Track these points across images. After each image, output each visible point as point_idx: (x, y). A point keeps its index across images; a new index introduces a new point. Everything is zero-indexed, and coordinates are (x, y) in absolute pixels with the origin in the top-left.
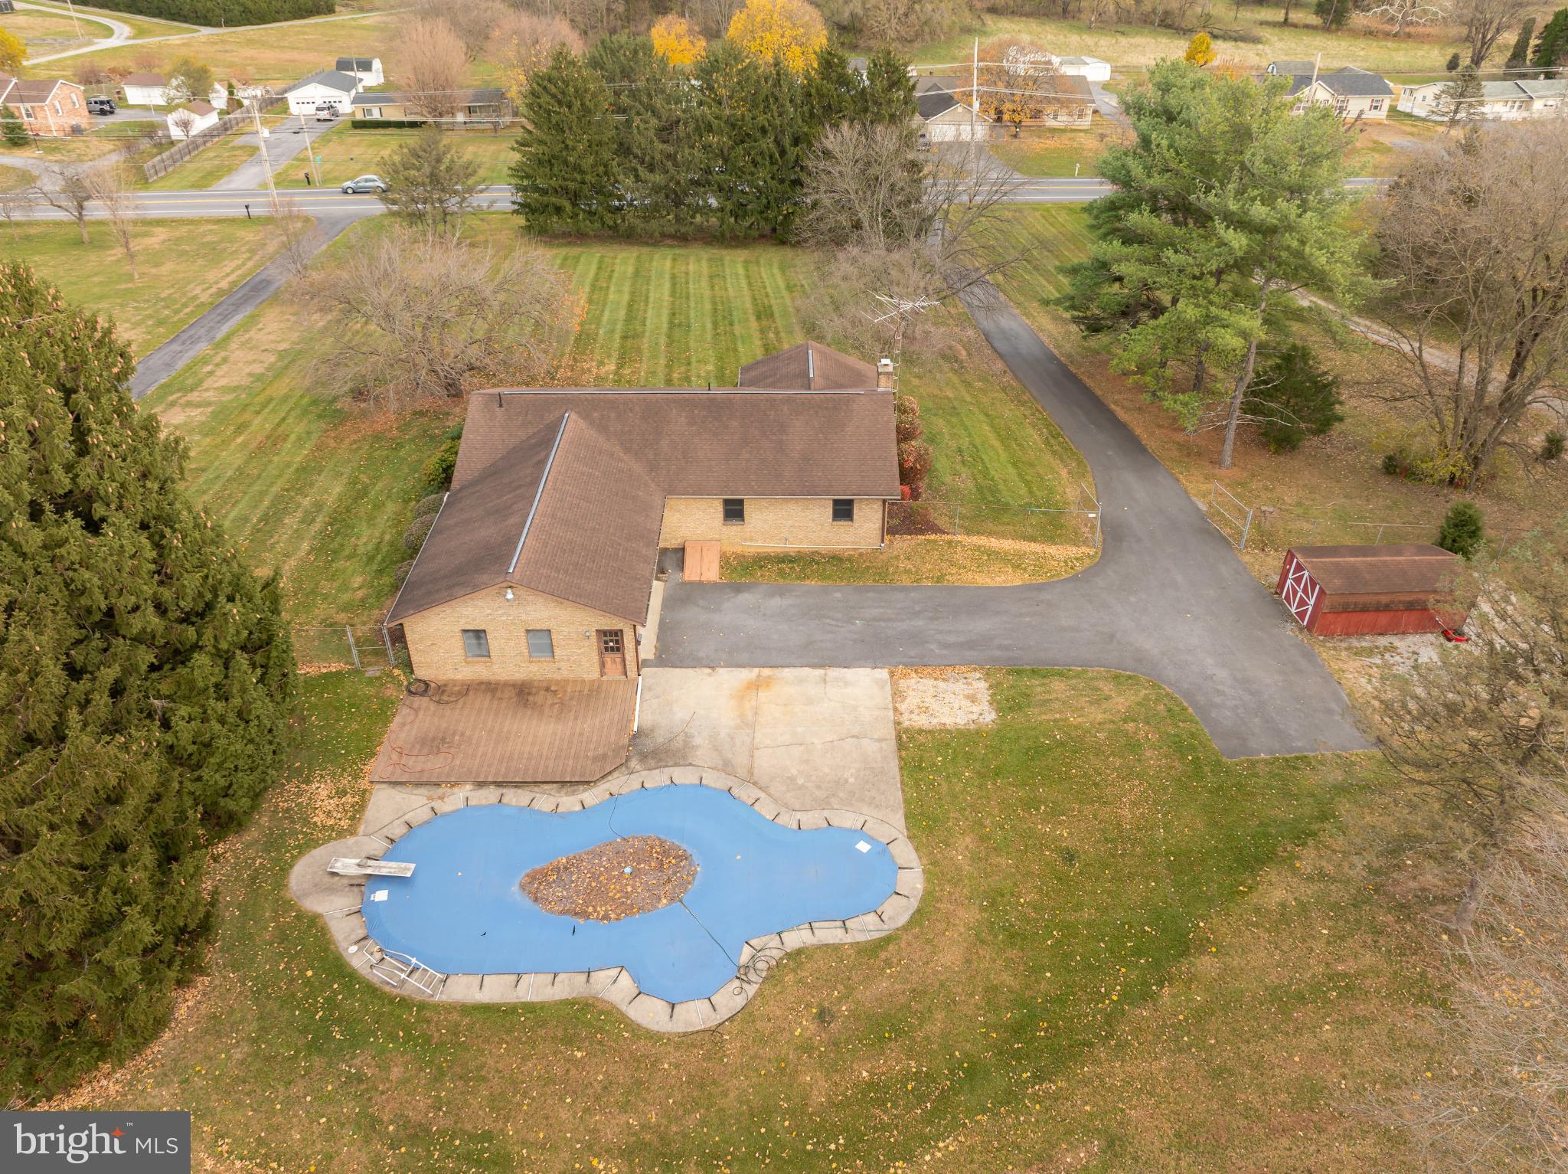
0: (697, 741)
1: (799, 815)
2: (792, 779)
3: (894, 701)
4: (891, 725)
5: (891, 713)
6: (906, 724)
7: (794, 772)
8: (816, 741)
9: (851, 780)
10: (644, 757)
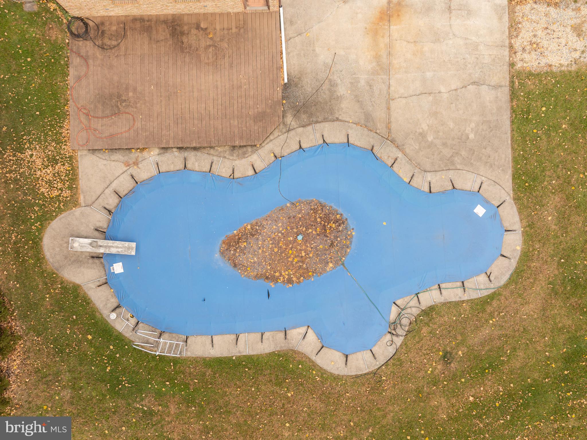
0: (342, 90)
1: (429, 177)
2: (423, 135)
3: (510, 37)
4: (506, 68)
5: (507, 53)
6: (519, 65)
7: (425, 127)
8: (443, 89)
9: (472, 136)
10: (297, 111)
